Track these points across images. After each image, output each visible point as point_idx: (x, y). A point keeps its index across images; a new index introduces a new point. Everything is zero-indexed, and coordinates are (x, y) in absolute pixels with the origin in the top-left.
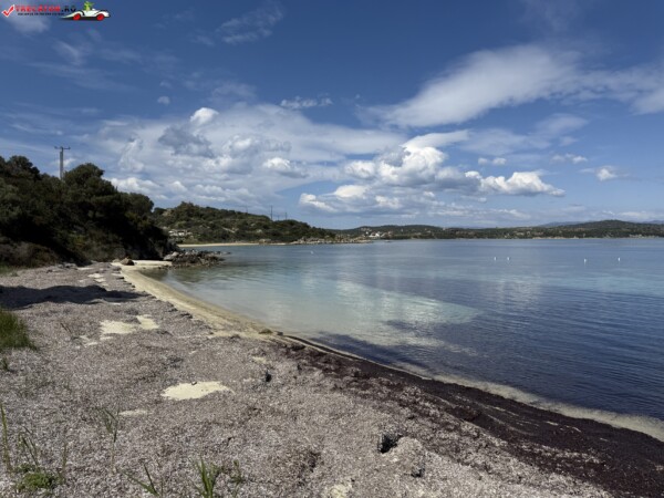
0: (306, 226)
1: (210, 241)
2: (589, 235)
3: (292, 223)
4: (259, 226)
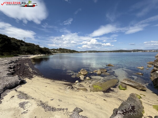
0: (75, 51)
1: (62, 53)
2: (117, 52)
3: (73, 50)
4: (69, 51)
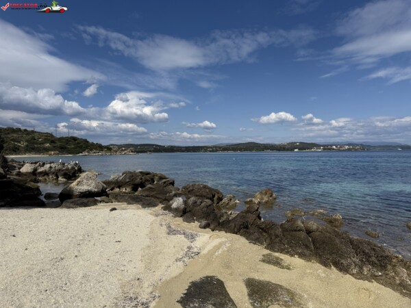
3: (74, 139)
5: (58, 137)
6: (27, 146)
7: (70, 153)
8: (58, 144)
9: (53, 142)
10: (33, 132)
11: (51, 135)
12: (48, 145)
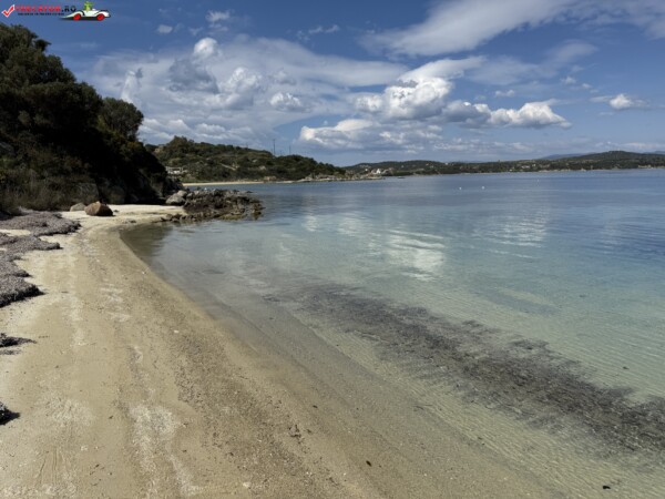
1: (209, 179)
2: (597, 166)
4: (262, 162)
5: (277, 156)
6: (239, 169)
7: (290, 179)
8: (276, 166)
9: (269, 164)
10: (247, 150)
11: (269, 154)
12: (263, 168)
